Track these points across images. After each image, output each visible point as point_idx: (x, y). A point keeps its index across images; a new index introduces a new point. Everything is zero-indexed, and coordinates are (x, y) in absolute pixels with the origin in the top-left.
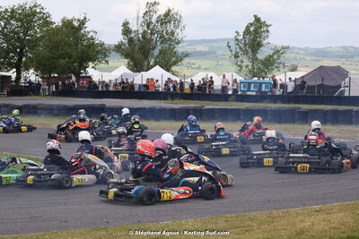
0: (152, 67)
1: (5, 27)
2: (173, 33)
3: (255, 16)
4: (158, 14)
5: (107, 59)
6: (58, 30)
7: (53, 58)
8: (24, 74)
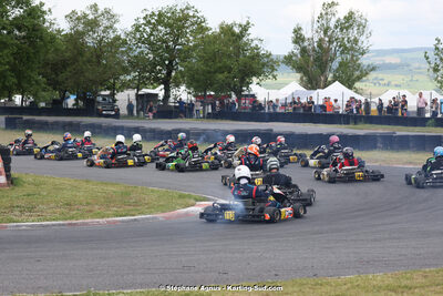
0: (330, 83)
1: (151, 34)
2: (356, 41)
4: (337, 17)
5: (275, 73)
6: (215, 37)
7: (209, 72)
8: (173, 91)
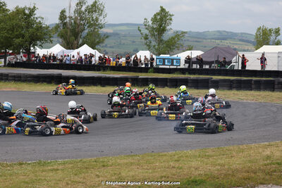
0: (81, 45)
2: (97, 19)
3: (161, 7)
4: (87, 4)
5: (52, 39)
6: (12, 16)
7: (10, 38)
